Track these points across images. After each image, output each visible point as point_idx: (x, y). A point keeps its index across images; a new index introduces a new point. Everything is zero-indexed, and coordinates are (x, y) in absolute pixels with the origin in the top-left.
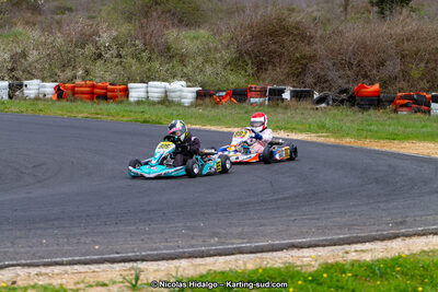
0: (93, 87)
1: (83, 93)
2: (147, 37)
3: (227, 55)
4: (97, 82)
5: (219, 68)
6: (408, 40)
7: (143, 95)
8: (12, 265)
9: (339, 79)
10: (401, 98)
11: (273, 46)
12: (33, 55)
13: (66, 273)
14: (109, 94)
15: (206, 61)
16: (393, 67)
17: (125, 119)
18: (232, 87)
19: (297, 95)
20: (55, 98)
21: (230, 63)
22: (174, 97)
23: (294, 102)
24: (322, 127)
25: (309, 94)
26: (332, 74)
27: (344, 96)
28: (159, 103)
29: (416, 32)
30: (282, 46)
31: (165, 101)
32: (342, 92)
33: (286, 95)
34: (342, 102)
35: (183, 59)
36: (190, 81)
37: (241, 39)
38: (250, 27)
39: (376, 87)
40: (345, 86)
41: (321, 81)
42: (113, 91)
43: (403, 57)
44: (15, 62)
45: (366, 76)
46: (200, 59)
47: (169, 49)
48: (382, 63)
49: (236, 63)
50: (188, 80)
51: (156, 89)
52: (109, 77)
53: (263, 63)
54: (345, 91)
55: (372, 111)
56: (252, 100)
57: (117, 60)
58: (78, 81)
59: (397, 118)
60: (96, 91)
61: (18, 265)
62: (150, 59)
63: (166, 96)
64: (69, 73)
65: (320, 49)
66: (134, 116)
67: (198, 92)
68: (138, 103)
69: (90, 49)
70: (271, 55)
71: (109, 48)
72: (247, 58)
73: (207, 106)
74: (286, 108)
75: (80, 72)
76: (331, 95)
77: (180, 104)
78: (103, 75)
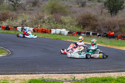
0: (43, 29)
1: (40, 31)
2: (56, 18)
3: (76, 23)
4: (43, 28)
5: (74, 26)
6: (121, 22)
7: (55, 32)
8: (41, 73)
9: (104, 31)
10: (119, 36)
11: (88, 22)
12: (28, 21)
13: (55, 76)
14: (46, 31)
15: (71, 24)
16: (117, 28)
17: (52, 38)
18: (77, 31)
19: (93, 34)
20: (33, 32)
21: (77, 25)
22: (62, 33)
23: (92, 36)
24: (101, 42)
25: (96, 34)
26: (102, 29)
27: (105, 35)
28: (59, 34)
29: (123, 20)
30: (90, 22)
31: (60, 34)
32: (104, 34)
33: (91, 34)
34: (104, 36)
35: (65, 24)
36: (67, 29)
37: (79, 20)
38: (82, 17)
39: (113, 33)
40: (105, 32)
41: (99, 31)
42: (47, 31)
43: (120, 26)
44: (23, 22)
45: (110, 30)
46: (69, 24)
47: (61, 21)
48: (115, 27)
49: (78, 25)
50: (66, 29)
51: (58, 31)
52: (46, 27)
53: (85, 26)
54: (105, 34)
55: (112, 39)
56: (82, 35)
57: (48, 23)
58: (39, 28)
59: (118, 41)
60: (43, 30)
61: (42, 73)
62: (57, 23)
63: (61, 33)
64: (37, 26)
65: (99, 23)
66: (54, 37)
67: (69, 32)
68: (54, 34)
69: (42, 20)
70: (87, 24)
71: (46, 20)
72: (81, 24)
73: (71, 36)
74: (90, 37)
75: (39, 26)
76: (102, 34)
77: (64, 35)
78: (45, 27)
